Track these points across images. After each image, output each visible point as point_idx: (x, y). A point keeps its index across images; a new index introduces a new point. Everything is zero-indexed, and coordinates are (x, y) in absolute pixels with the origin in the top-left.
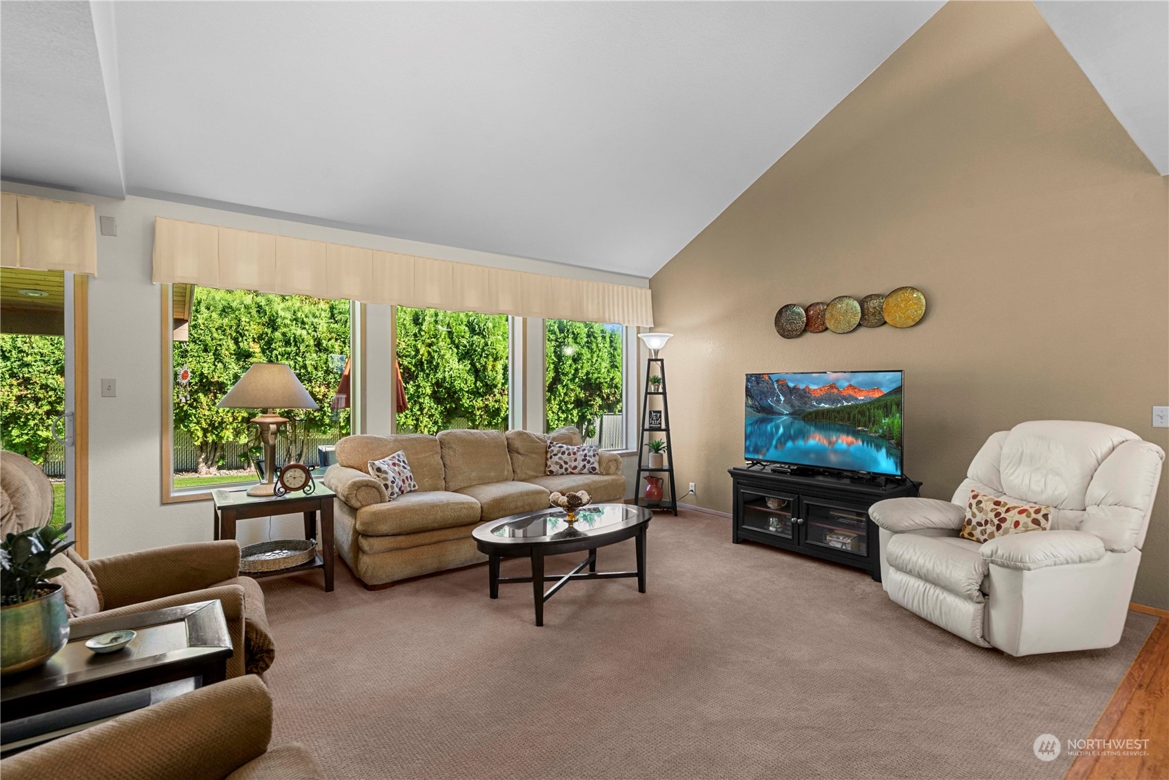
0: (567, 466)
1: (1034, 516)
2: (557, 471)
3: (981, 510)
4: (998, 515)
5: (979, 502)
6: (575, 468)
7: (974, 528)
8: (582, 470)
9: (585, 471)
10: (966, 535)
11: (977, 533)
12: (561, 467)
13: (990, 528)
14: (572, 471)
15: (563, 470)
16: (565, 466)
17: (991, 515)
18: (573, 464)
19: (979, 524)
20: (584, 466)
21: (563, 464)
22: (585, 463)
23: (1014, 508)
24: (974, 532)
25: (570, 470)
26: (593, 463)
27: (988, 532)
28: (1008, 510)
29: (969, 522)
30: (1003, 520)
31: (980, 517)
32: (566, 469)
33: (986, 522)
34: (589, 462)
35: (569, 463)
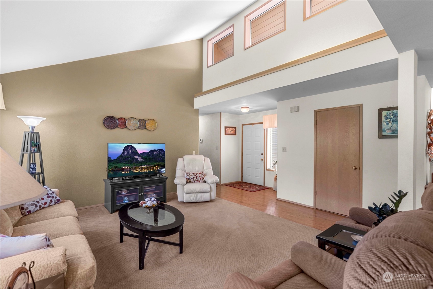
0: (40, 204)
1: (202, 174)
2: (34, 210)
3: (191, 176)
4: (195, 176)
5: (190, 174)
6: (45, 203)
7: (191, 180)
8: (50, 203)
9: (53, 203)
10: (189, 182)
11: (192, 180)
12: (36, 206)
13: (194, 179)
14: (44, 206)
15: (38, 208)
16: (38, 205)
17: (194, 176)
18: (43, 202)
19: (192, 179)
20: (51, 201)
21: (36, 203)
22: (51, 198)
23: (198, 173)
24: (191, 181)
25: (43, 206)
26: (56, 197)
27: (194, 180)
28: (197, 174)
29: (189, 179)
30: (197, 176)
31: (192, 177)
32: (40, 206)
33: (193, 178)
34: (53, 197)
35: (40, 202)
